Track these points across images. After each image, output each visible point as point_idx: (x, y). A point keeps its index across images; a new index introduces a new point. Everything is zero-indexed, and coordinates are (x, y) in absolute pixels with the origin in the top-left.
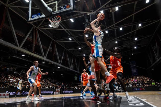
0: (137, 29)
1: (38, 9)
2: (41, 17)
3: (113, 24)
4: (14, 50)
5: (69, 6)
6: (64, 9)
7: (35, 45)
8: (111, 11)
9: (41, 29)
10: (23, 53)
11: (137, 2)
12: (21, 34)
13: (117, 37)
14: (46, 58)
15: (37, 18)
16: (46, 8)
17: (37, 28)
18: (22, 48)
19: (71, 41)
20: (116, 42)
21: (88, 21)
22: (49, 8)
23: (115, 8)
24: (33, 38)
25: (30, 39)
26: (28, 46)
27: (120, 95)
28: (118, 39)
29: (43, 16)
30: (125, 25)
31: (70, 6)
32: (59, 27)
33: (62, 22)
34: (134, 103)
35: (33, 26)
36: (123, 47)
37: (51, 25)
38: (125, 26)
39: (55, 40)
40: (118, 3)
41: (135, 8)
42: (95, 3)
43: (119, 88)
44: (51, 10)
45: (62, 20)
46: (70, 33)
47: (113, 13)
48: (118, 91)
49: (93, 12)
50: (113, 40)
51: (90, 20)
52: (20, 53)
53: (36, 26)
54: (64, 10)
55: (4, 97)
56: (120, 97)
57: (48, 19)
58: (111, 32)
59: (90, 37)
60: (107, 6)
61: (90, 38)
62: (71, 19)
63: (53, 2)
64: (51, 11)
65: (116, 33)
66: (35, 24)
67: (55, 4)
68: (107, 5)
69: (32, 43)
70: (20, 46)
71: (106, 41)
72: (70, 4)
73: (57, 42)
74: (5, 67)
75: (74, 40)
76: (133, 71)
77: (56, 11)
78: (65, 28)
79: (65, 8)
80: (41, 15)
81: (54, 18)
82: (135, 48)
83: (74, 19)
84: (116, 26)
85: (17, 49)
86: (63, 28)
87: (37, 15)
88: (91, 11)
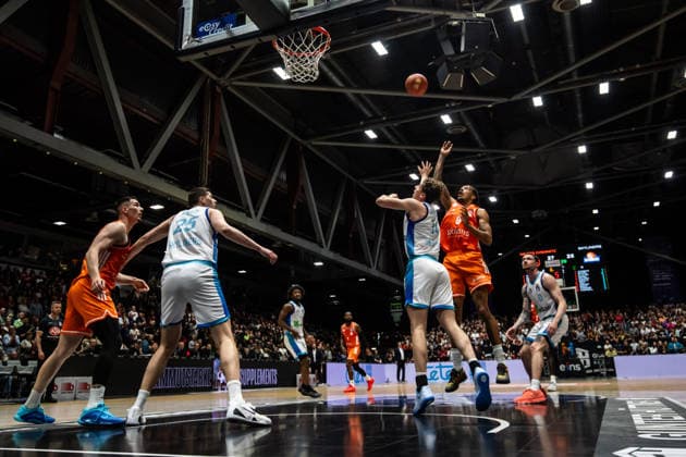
0: (678, 89)
2: (239, 31)
3: (568, 65)
4: (117, 181)
7: (214, 160)
8: (556, 7)
9: (237, 87)
10: (155, 195)
12: (149, 112)
13: (585, 125)
14: (263, 220)
15: (222, 35)
17: (222, 81)
18: (151, 172)
19: (375, 141)
20: (582, 149)
21: (452, 52)
24: (200, 130)
25: (186, 131)
26: (179, 163)
27: (596, 389)
28: (588, 133)
29: (250, 27)
30: (621, 70)
32: (319, 77)
33: (334, 56)
34: (662, 427)
35: (201, 72)
36: (610, 169)
37: (284, 68)
38: (622, 74)
39: (300, 136)
43: (591, 359)
44: (286, 2)
45: (333, 46)
46: (372, 105)
47: (567, 14)
48: (590, 375)
49: (478, 10)
50: (571, 136)
51: (462, 49)
53: (214, 73)
55: (68, 396)
56: (597, 398)
57: (270, 44)
58: (558, 103)
59: (464, 125)
61: (464, 130)
62: (375, 41)
64: (283, 6)
65: (579, 107)
66: (210, 63)
69: (197, 150)
70: (141, 165)
71: (532, 143)
73: (310, 147)
74: (74, 262)
75: (390, 136)
76: (657, 282)
77: (306, 4)
78: (348, 86)
80: (241, 21)
81: (297, 36)
82: (669, 175)
83: (388, 44)
84: (579, 75)
85: (127, 179)
86: (340, 84)
87: (222, 26)
88: (468, 4)
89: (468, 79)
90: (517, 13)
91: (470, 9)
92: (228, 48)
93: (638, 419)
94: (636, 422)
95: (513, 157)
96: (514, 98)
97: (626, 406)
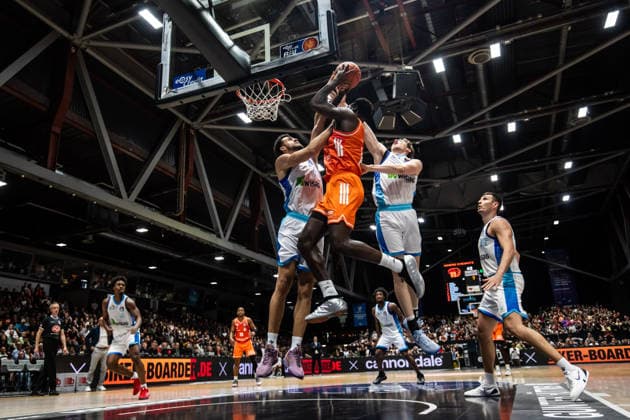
0: (573, 127)
1: (197, 55)
2: (208, 83)
3: (482, 108)
4: (108, 209)
5: (315, 40)
6: (295, 54)
7: (188, 189)
8: (471, 60)
9: (207, 130)
10: (139, 220)
11: (572, 25)
12: (134, 150)
13: (497, 157)
14: (230, 240)
15: (194, 86)
16: (227, 51)
17: (195, 125)
18: (136, 201)
20: (494, 178)
21: (385, 98)
22: (237, 51)
23: (489, 48)
24: (177, 165)
25: (164, 165)
26: (159, 194)
28: (498, 165)
29: (217, 79)
30: (526, 112)
31: (316, 43)
33: (292, 104)
34: (563, 407)
35: (178, 117)
36: (518, 194)
37: (246, 112)
38: (524, 115)
39: (262, 171)
40: (498, 28)
41: (563, 46)
42: (412, 29)
44: (248, 58)
47: (480, 66)
49: (406, 63)
50: (482, 168)
51: (394, 96)
52: (128, 222)
53: (188, 117)
54: (297, 56)
55: (69, 388)
56: (508, 385)
57: (234, 93)
58: (474, 139)
60: (458, 42)
63: (252, 28)
64: (245, 61)
65: (492, 143)
66: (186, 109)
67: (262, 33)
68: (457, 36)
69: (174, 183)
70: (129, 196)
71: (453, 174)
72: (318, 34)
73: (269, 179)
74: (74, 276)
76: (557, 287)
77: (264, 60)
78: (299, 127)
79: (299, 50)
80: (210, 75)
81: (257, 86)
82: (566, 198)
84: (491, 117)
85: (117, 207)
86: (293, 126)
87: (195, 78)
88: (397, 59)
89: (399, 120)
90: (439, 65)
91: (400, 63)
92: (199, 97)
93: (543, 402)
94: (542, 403)
95: (437, 186)
96: (437, 136)
97: (533, 390)
